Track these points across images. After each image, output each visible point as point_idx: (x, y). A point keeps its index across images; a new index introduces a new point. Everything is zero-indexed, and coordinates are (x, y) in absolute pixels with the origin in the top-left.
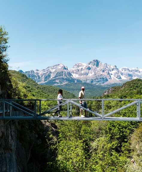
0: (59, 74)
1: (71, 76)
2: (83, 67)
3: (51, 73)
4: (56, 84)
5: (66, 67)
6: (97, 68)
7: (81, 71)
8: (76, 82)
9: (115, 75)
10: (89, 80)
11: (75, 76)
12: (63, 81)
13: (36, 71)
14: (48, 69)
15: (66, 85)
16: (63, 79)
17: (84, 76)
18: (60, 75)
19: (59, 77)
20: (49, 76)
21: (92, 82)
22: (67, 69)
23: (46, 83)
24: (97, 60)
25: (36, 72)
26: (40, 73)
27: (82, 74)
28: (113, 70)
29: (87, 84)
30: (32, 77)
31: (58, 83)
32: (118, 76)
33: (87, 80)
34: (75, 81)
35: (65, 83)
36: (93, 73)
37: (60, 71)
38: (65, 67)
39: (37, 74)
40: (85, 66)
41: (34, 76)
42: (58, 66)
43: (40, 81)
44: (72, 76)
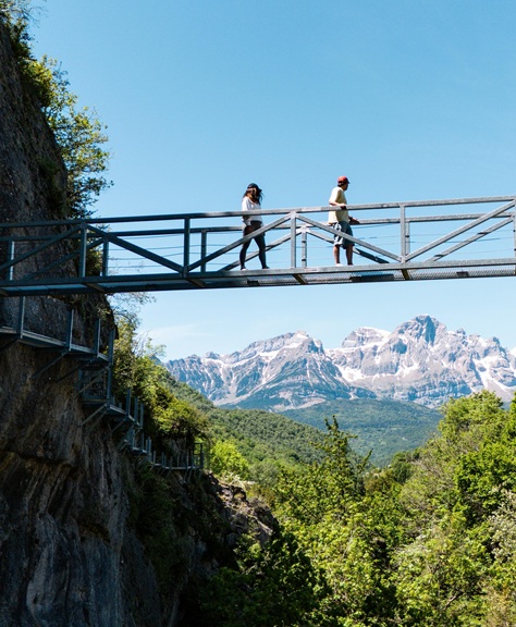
0: (294, 368)
1: (337, 377)
2: (377, 344)
3: (262, 364)
4: (279, 407)
5: (319, 341)
6: (429, 346)
7: (372, 357)
8: (353, 397)
9: (495, 372)
10: (400, 389)
11: (351, 376)
12: (306, 394)
13: (207, 360)
14: (251, 351)
15: (318, 408)
16: (307, 386)
17: (384, 375)
18: (295, 374)
19: (290, 380)
20: (256, 376)
21: (412, 397)
22: (322, 351)
23: (242, 403)
24: (428, 319)
25: (205, 361)
26: (223, 366)
27: (373, 370)
28: (486, 353)
29: (395, 406)
30: (193, 379)
31: (289, 404)
32: (505, 376)
33: (393, 391)
34: (351, 394)
35: (313, 403)
36: (416, 366)
37: (296, 358)
38: (312, 342)
39: (211, 371)
40: (386, 340)
41: (199, 377)
42: (288, 341)
43: (221, 396)
44: (340, 375)
